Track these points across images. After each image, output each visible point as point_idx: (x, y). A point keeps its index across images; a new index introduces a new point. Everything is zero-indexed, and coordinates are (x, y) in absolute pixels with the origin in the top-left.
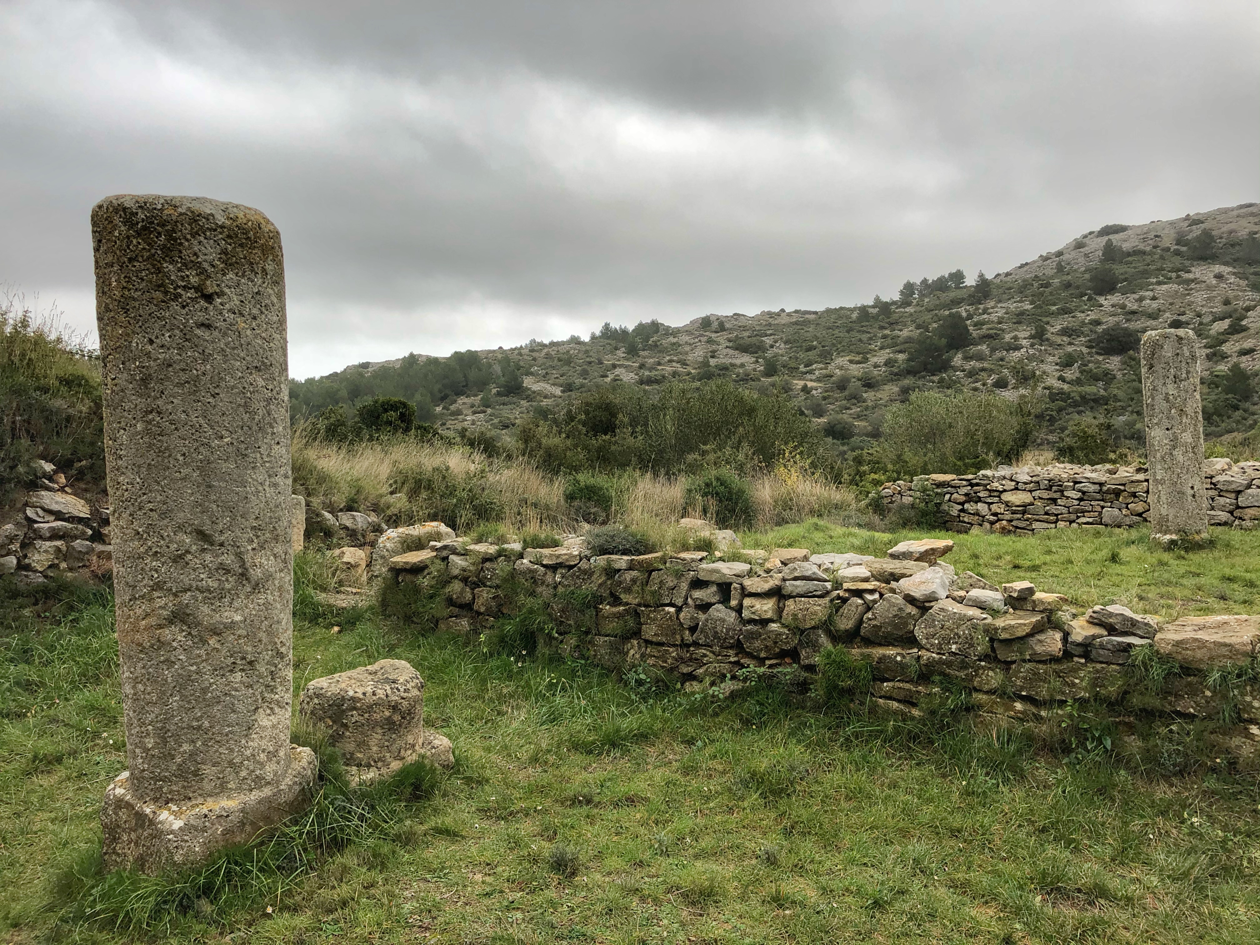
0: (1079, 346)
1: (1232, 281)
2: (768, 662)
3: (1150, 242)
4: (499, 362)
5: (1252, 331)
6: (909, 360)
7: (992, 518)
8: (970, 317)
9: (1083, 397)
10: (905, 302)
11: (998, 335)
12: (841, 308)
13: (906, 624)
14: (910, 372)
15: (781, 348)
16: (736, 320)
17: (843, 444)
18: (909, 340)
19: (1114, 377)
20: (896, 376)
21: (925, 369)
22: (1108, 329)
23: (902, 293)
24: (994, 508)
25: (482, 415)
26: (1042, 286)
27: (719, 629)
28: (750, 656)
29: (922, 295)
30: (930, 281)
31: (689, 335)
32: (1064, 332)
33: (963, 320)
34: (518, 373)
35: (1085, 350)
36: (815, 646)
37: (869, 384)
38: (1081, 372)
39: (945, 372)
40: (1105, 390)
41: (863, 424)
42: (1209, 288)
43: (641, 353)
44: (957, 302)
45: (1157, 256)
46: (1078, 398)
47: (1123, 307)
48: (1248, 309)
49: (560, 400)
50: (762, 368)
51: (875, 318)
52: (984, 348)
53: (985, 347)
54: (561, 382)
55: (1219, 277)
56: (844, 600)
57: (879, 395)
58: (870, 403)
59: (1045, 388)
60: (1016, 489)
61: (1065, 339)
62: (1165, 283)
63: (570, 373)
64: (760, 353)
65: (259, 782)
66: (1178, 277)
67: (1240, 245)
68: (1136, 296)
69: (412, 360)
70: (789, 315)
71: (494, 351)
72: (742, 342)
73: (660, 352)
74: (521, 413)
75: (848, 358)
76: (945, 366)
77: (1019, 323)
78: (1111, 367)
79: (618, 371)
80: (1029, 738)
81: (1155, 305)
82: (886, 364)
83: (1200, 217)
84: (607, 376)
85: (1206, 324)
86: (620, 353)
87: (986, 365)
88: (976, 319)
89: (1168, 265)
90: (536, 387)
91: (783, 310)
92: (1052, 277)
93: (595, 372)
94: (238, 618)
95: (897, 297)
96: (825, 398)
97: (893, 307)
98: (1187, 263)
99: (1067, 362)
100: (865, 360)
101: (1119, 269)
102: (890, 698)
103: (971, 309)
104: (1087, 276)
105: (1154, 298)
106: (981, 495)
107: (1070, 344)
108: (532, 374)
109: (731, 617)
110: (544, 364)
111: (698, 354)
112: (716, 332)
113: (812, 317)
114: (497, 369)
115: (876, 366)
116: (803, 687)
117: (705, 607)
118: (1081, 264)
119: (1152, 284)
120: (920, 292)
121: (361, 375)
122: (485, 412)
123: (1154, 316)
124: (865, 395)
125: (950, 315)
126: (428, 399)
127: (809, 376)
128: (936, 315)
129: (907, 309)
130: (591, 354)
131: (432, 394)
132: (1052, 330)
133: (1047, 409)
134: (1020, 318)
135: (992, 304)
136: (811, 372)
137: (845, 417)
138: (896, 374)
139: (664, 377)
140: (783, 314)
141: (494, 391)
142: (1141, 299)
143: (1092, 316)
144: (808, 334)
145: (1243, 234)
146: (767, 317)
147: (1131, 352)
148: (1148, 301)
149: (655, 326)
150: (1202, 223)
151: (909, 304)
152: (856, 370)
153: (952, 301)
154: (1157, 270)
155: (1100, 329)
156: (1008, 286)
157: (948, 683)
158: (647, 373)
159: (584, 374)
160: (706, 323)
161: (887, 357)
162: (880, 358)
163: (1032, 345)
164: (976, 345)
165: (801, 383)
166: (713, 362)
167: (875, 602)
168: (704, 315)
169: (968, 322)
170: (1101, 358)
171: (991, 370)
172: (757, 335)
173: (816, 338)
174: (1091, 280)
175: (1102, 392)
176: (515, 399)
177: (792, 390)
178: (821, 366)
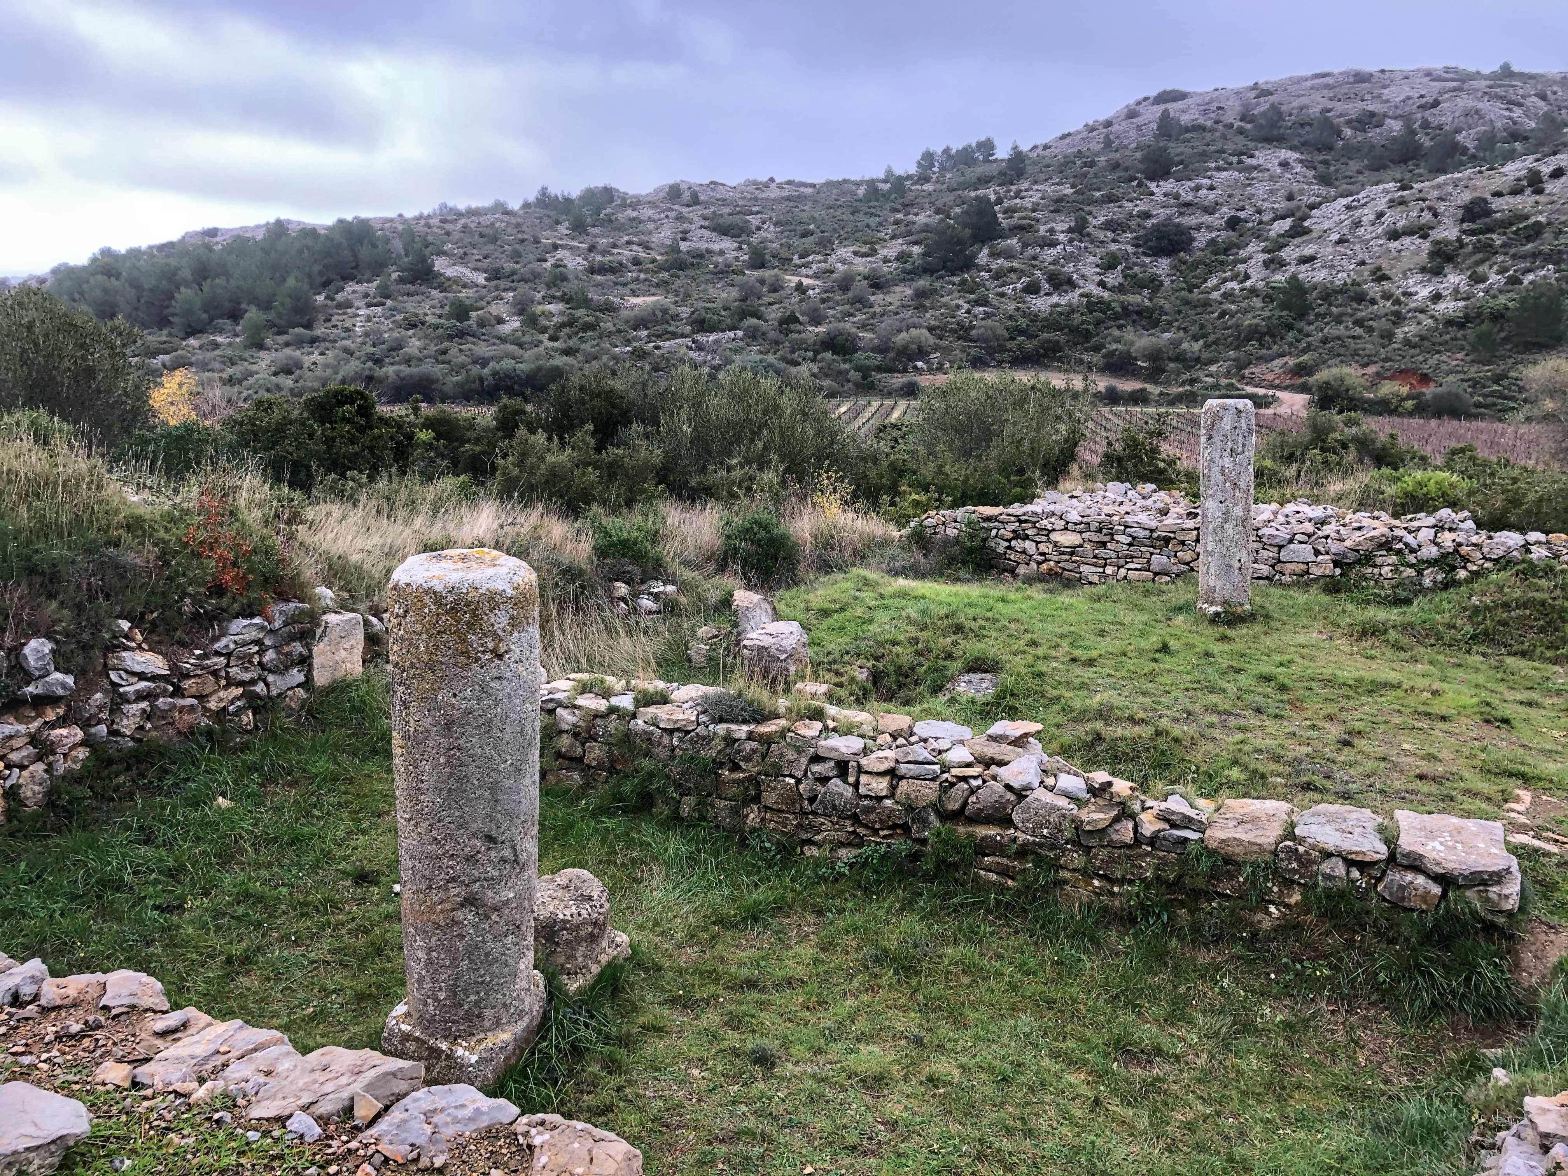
0: (1124, 245)
1: (1298, 170)
2: (882, 833)
3: (1212, 115)
4: (401, 235)
5: (1314, 235)
6: (925, 255)
7: (1040, 558)
8: (999, 201)
9: (1125, 309)
10: (924, 179)
11: (1030, 226)
12: (845, 181)
13: (1005, 808)
14: (927, 270)
15: (770, 232)
16: (713, 190)
17: (845, 362)
18: (926, 228)
19: (1161, 284)
20: (909, 276)
21: (944, 267)
22: (1158, 224)
23: (919, 164)
24: (1042, 547)
25: (379, 309)
26: (1085, 164)
27: (837, 802)
28: (866, 826)
29: (943, 169)
30: (954, 151)
31: (652, 208)
32: (1109, 225)
33: (991, 205)
34: (427, 252)
35: (1130, 249)
36: (926, 824)
37: (877, 284)
38: (1125, 277)
39: (968, 271)
40: (1151, 299)
41: (870, 335)
42: (1273, 178)
43: (590, 230)
44: (984, 181)
45: (1218, 134)
46: (1119, 309)
47: (1177, 197)
48: (1312, 207)
49: (484, 291)
50: (746, 257)
51: (885, 196)
52: (1013, 242)
53: (1015, 241)
54: (485, 266)
55: (1284, 164)
56: (953, 785)
57: (889, 299)
58: (878, 309)
59: (1081, 295)
60: (1066, 529)
61: (1108, 234)
62: (1226, 170)
63: (497, 254)
64: (744, 237)
65: (521, 1013)
66: (1240, 162)
67: (1311, 125)
68: (1192, 184)
69: (279, 228)
70: (780, 187)
71: (391, 220)
72: (721, 221)
73: (615, 229)
74: (433, 307)
75: (851, 249)
76: (968, 264)
77: (1056, 211)
78: (1159, 272)
79: (560, 254)
80: (1105, 910)
81: (1212, 196)
82: (897, 259)
83: (1269, 86)
84: (546, 260)
85: (1266, 224)
86: (563, 229)
87: (1016, 264)
88: (1006, 203)
89: (1230, 147)
90: (450, 272)
91: (772, 180)
92: (1098, 154)
93: (530, 254)
94: (511, 895)
95: (913, 170)
96: (823, 301)
97: (908, 183)
98: (1251, 145)
99: (1110, 264)
100: (873, 253)
101: (1175, 149)
102: (990, 871)
103: (1002, 190)
104: (1138, 155)
105: (1211, 188)
106: (1029, 532)
107: (1114, 241)
108: (445, 253)
109: (849, 792)
110: (461, 240)
111: (665, 235)
112: (688, 206)
113: (809, 191)
114: (398, 245)
115: (886, 261)
116: (915, 857)
117: (824, 780)
118: (1132, 139)
119: (1210, 169)
120: (941, 164)
121: (209, 248)
122: (383, 304)
123: (1210, 210)
124: (872, 298)
125: (977, 198)
126: (306, 287)
127: (804, 271)
128: (960, 196)
129: (925, 187)
130: (524, 228)
131: (309, 276)
132: (1095, 222)
133: (1083, 322)
134: (1058, 205)
135: (1026, 185)
136: (806, 265)
137: (848, 326)
138: (910, 273)
139: (621, 264)
140: (773, 186)
141: (395, 276)
142: (1197, 188)
143: (1142, 206)
144: (804, 215)
145: (1315, 111)
146: (751, 188)
147: (1182, 254)
148: (1205, 191)
149: (608, 193)
150: (1271, 94)
151: (927, 180)
152: (862, 265)
153: (979, 179)
154: (1218, 152)
155: (1149, 223)
156: (1047, 161)
157: (1039, 860)
158: (599, 258)
159: (516, 256)
160: (674, 193)
161: (899, 249)
162: (891, 250)
163: (1071, 241)
164: (1007, 238)
165: (795, 280)
166: (684, 246)
167: (979, 787)
168: (672, 182)
169: (997, 208)
170: (1148, 260)
171: (1022, 271)
172: (739, 212)
173: (814, 220)
174: (1143, 160)
175: (1147, 303)
176: (423, 288)
177: (782, 288)
178: (820, 257)
